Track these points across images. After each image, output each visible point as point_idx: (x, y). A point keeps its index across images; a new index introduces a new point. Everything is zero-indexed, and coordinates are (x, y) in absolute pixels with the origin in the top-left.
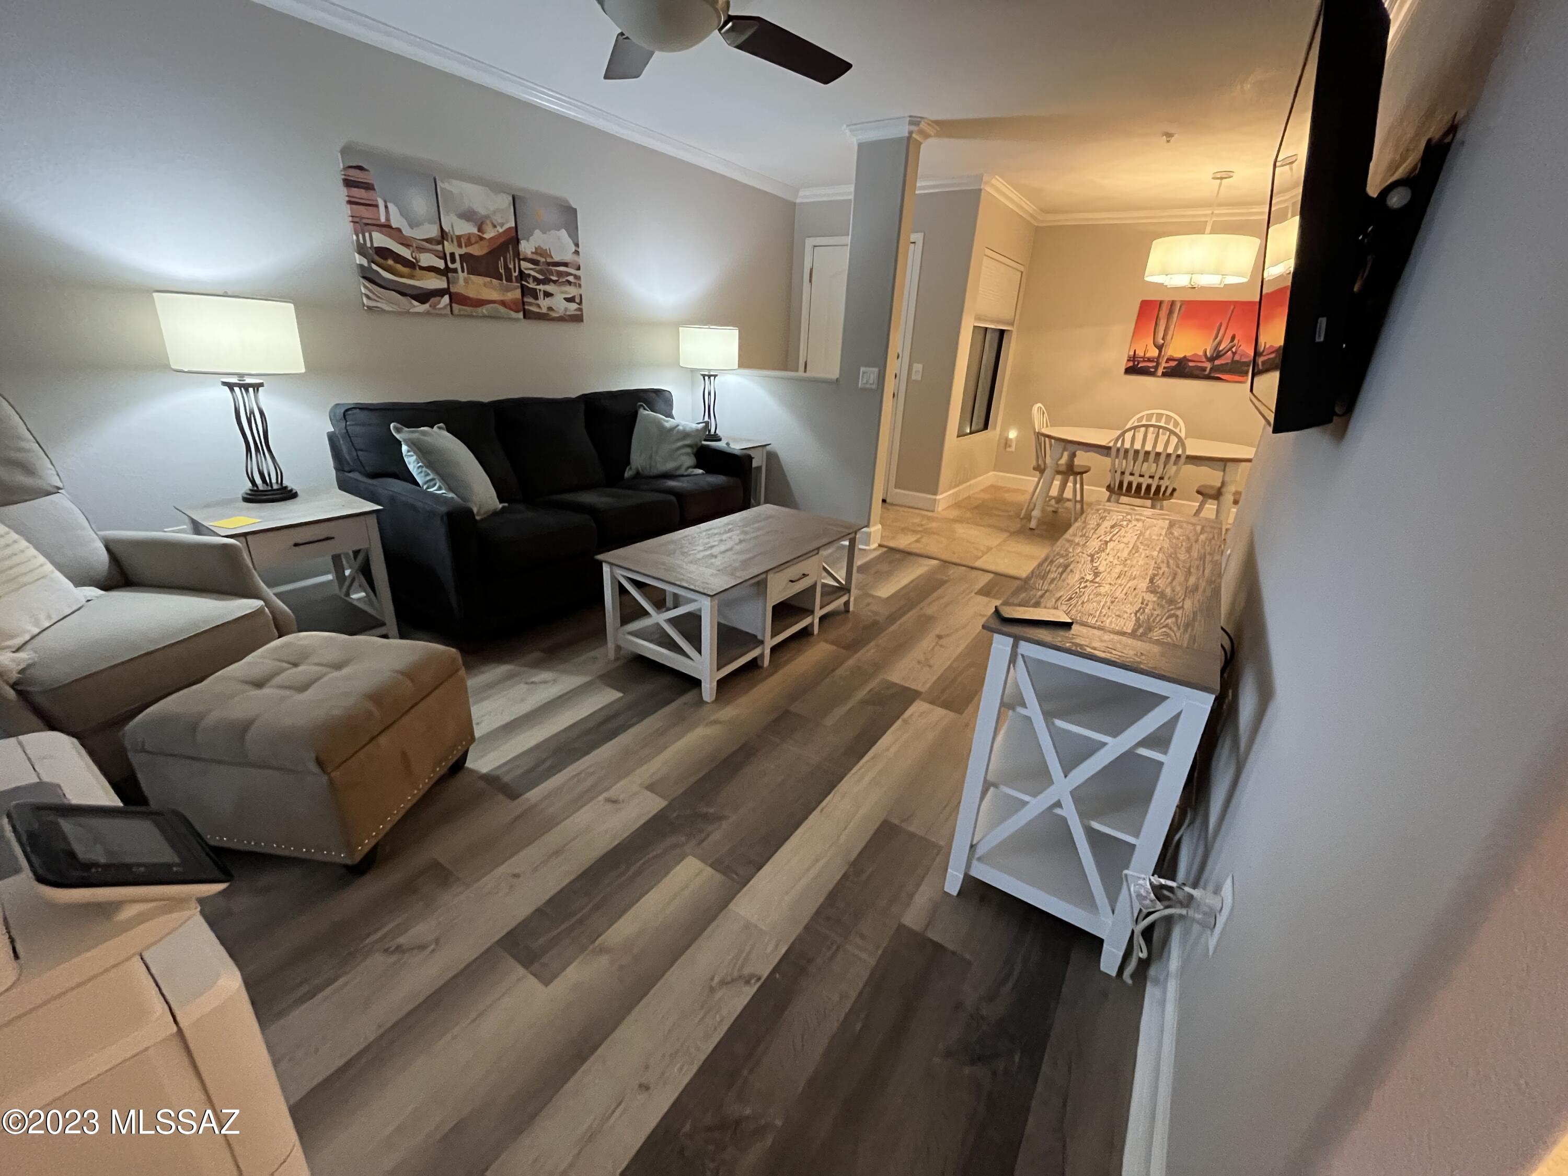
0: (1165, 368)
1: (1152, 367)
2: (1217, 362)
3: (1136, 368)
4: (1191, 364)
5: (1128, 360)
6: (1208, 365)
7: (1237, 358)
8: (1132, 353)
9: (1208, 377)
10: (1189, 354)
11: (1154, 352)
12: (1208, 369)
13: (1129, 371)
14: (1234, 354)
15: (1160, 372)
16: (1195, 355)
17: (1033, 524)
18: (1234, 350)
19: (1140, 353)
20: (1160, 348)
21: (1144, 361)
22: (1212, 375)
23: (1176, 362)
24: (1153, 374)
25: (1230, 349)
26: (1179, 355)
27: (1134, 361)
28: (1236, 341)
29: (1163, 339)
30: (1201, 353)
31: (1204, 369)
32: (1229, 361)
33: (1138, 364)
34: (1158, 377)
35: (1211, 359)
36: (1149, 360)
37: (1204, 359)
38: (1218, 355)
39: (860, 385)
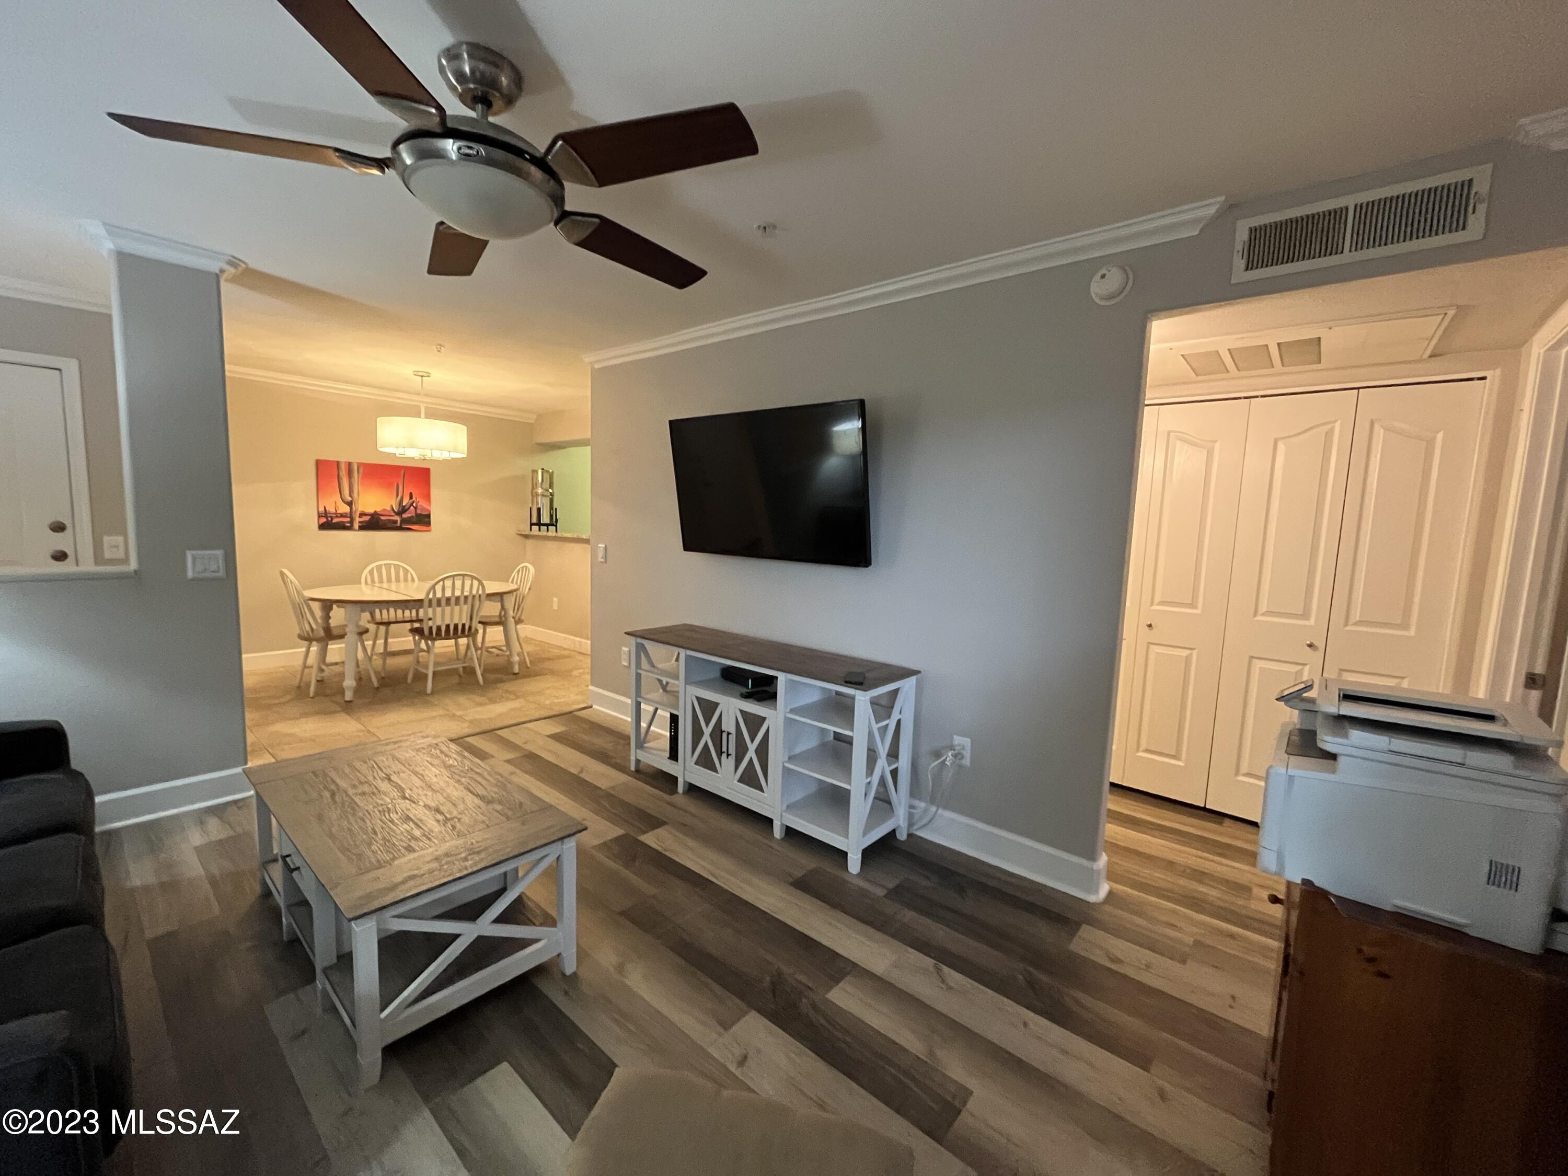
0: (360, 522)
1: (347, 522)
2: (404, 516)
3: (328, 523)
4: (382, 518)
5: (319, 517)
6: (398, 518)
7: (419, 512)
8: (322, 509)
9: (400, 529)
10: (378, 510)
11: (346, 509)
12: (399, 522)
13: (322, 527)
14: (415, 508)
15: (356, 526)
16: (385, 510)
17: (349, 696)
18: (414, 505)
19: (331, 509)
20: (350, 504)
21: (337, 517)
22: (404, 526)
23: (369, 517)
24: (350, 528)
25: (412, 505)
26: (371, 510)
27: (326, 517)
28: (414, 499)
29: (350, 496)
30: (389, 508)
31: (395, 522)
32: (414, 515)
33: (332, 519)
34: (355, 530)
35: (399, 513)
36: (342, 516)
37: (393, 514)
38: (403, 510)
39: (190, 574)
